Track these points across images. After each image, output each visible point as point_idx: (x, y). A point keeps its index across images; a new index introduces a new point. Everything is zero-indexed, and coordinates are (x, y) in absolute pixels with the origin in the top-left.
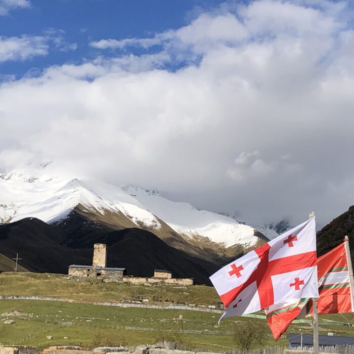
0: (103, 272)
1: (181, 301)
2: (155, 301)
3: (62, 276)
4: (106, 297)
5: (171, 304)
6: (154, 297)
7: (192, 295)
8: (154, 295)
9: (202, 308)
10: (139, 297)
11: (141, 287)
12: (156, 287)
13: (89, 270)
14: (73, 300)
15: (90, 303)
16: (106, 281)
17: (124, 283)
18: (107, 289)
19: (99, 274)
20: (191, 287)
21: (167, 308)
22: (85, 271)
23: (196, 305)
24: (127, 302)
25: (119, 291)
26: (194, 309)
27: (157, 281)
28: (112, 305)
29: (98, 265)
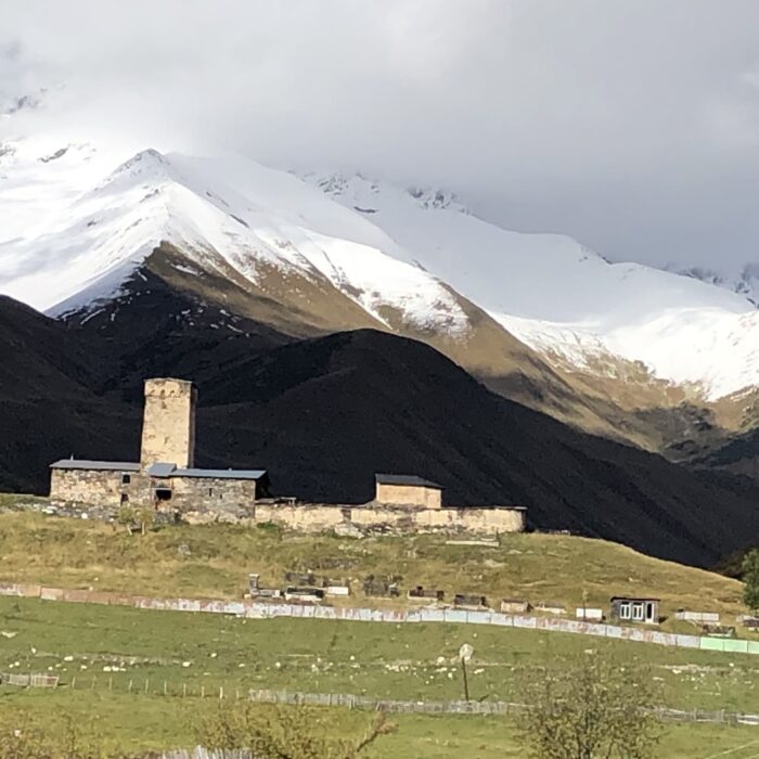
0: (179, 485)
1: (470, 594)
2: (373, 593)
3: (25, 501)
4: (186, 581)
5: (432, 606)
6: (372, 578)
7: (517, 568)
8: (372, 572)
9: (550, 616)
10: (311, 580)
11: (321, 540)
12: (380, 540)
13: (126, 479)
14: (60, 592)
15: (125, 601)
16: (192, 521)
17: (261, 526)
18: (195, 549)
19: (164, 495)
20: (514, 540)
21: (415, 618)
22: (113, 483)
23: (529, 608)
24: (266, 599)
25: (241, 558)
26: (519, 622)
27: (383, 517)
28: (208, 609)
29: (162, 460)
